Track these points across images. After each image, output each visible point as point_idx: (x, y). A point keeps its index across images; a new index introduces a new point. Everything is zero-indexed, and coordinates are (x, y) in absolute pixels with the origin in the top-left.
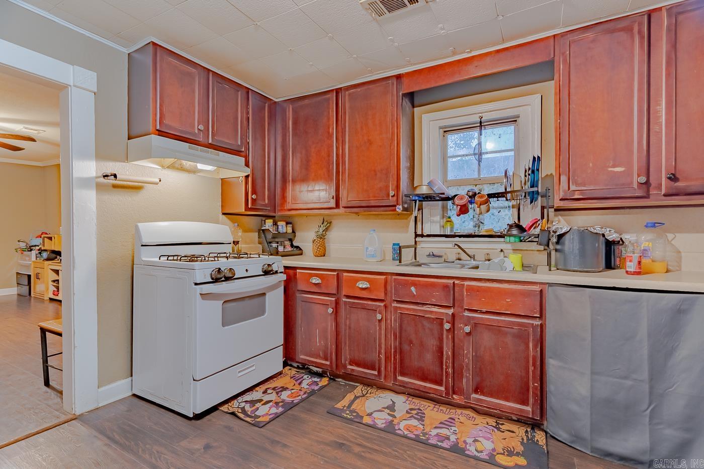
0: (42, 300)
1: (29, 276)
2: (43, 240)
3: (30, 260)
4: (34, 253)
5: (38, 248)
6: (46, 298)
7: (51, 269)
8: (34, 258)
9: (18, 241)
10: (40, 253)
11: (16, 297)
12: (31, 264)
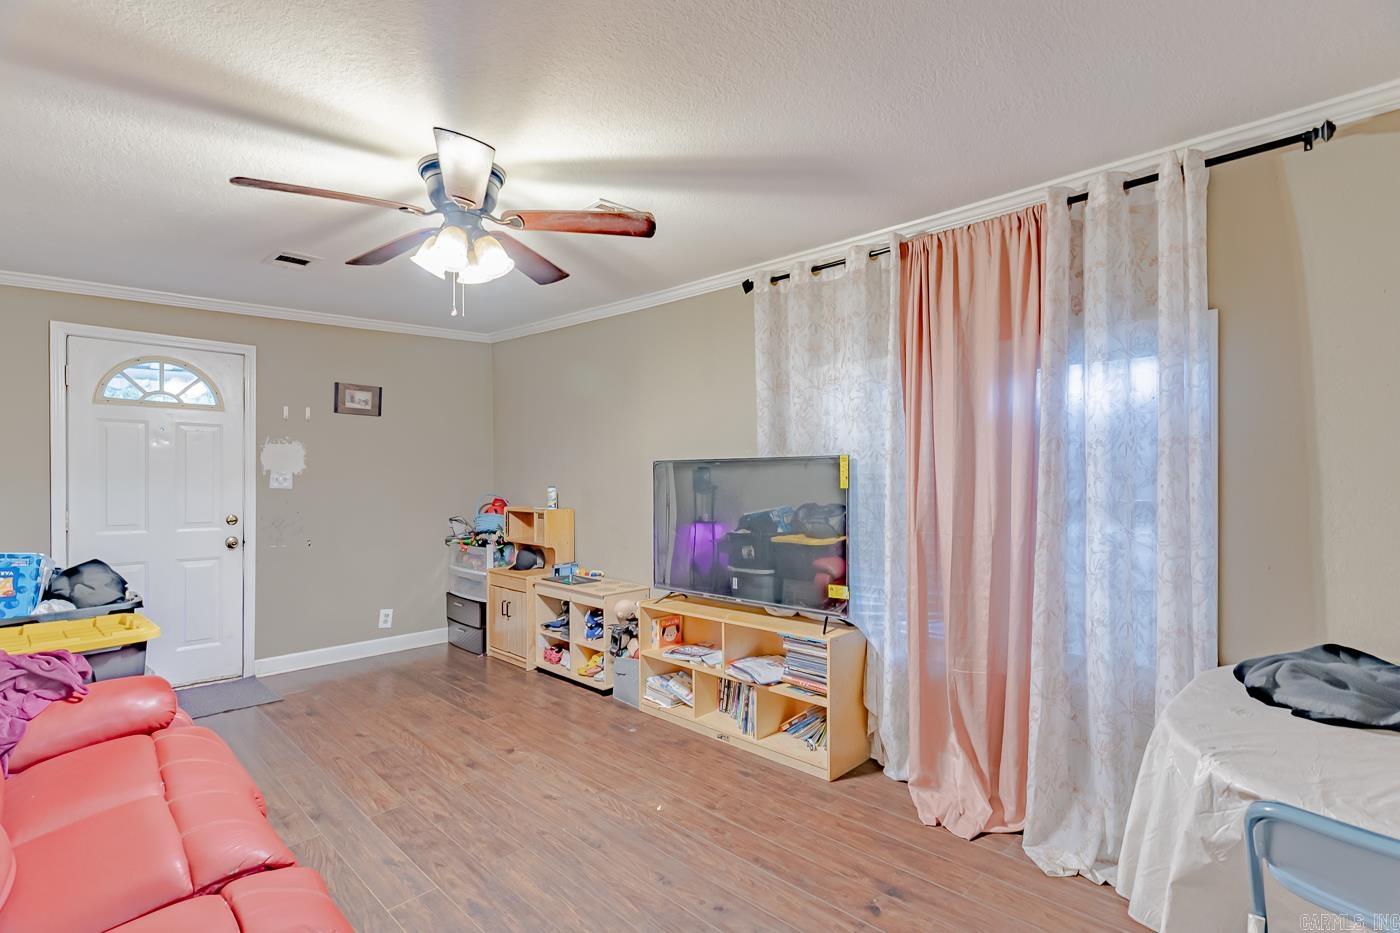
0: (518, 673)
1: (483, 606)
2: (507, 518)
3: (483, 566)
4: (491, 549)
5: (494, 537)
6: (530, 667)
7: (540, 595)
8: (490, 564)
9: (451, 520)
10: (501, 551)
11: (445, 650)
12: (485, 576)
